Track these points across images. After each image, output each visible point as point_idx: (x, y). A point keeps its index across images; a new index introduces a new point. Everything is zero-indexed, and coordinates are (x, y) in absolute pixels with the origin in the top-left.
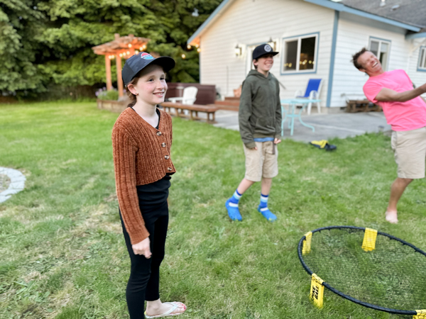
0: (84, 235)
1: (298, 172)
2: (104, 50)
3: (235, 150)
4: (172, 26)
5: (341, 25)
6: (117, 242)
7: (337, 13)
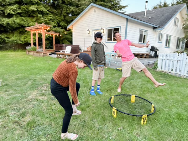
0: (31, 100)
1: (111, 79)
2: (30, 29)
3: (88, 71)
4: (60, 20)
5: (129, 24)
6: (44, 102)
7: (127, 19)
